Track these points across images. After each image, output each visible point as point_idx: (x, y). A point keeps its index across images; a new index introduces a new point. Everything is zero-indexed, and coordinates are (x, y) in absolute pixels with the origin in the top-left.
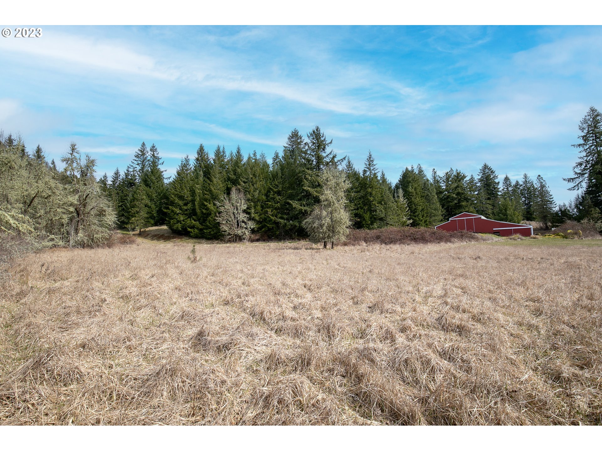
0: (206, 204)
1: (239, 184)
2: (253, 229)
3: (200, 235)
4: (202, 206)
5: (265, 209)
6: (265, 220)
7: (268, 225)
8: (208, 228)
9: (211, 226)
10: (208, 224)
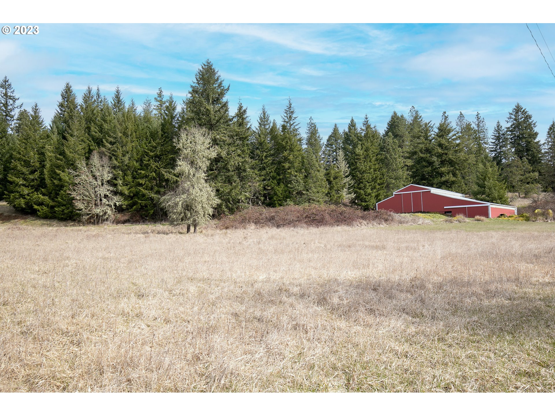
0: (58, 173)
1: (104, 146)
2: (121, 206)
3: (50, 215)
4: (54, 175)
5: (137, 180)
6: (136, 194)
7: (140, 202)
8: (60, 205)
9: (65, 203)
10: (60, 200)
